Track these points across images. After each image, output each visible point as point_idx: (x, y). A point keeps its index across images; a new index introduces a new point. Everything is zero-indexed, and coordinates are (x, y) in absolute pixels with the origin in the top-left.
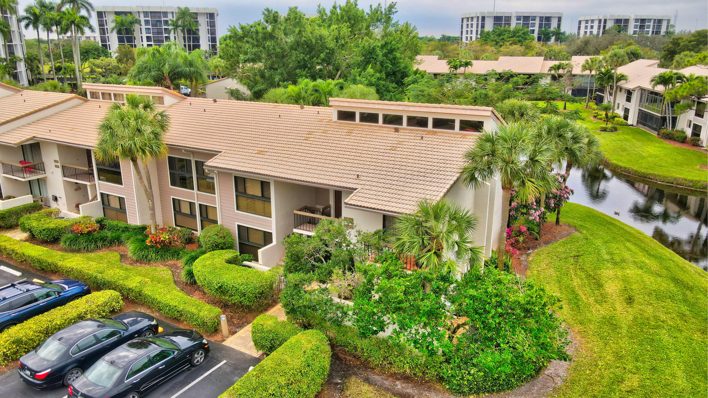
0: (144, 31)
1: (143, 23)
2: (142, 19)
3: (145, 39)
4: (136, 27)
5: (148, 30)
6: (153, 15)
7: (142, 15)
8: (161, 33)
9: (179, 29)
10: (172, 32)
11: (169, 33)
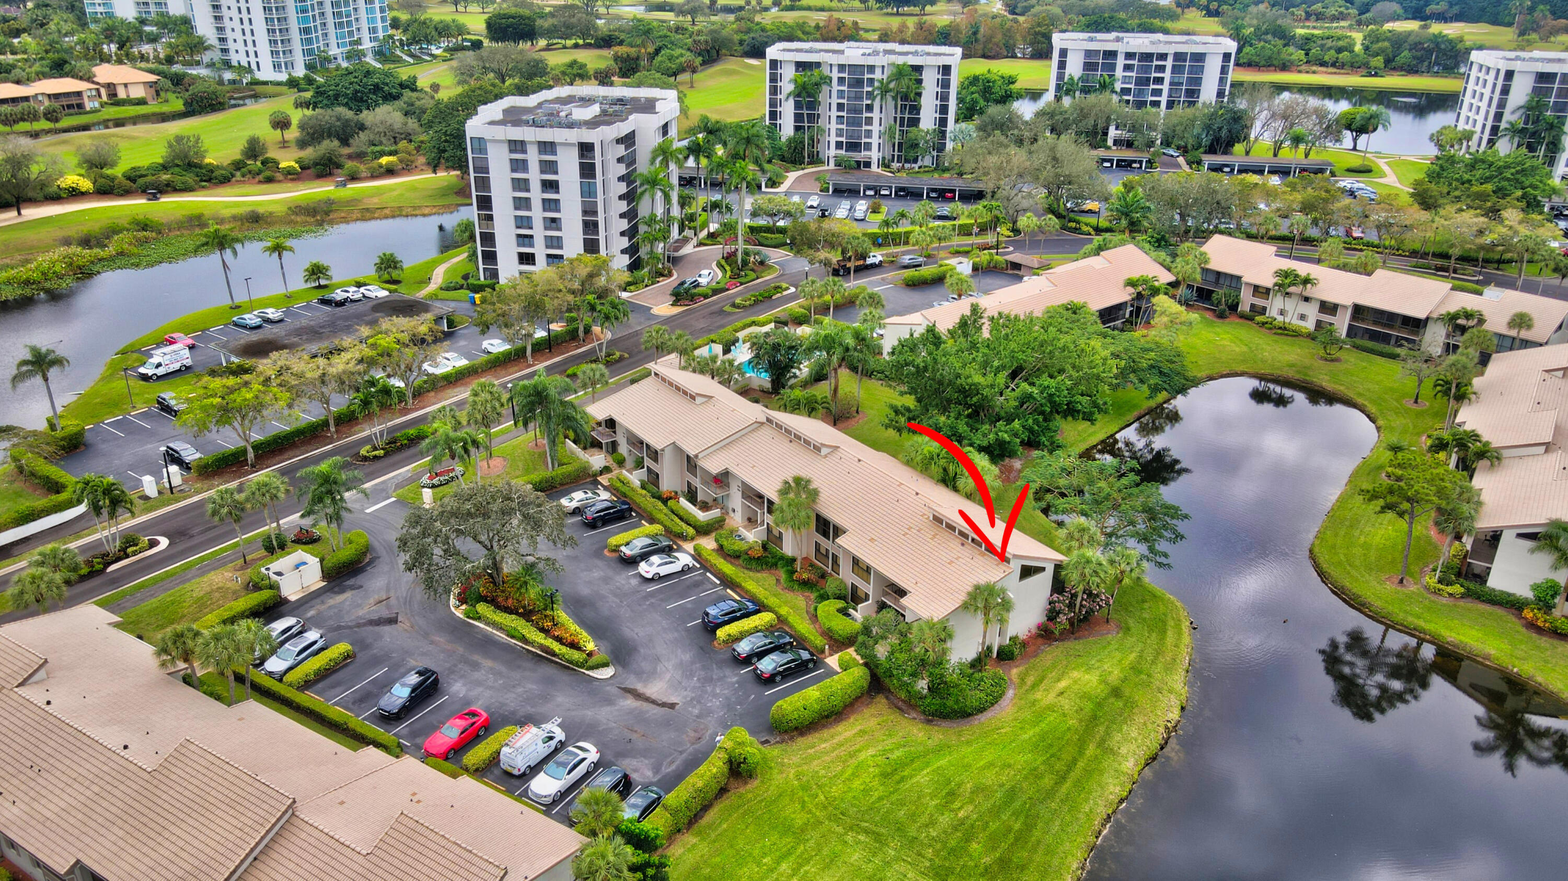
0: (834, 94)
1: (835, 81)
2: (835, 75)
3: (834, 107)
4: (825, 88)
5: (841, 94)
6: (852, 69)
7: (835, 69)
8: (861, 99)
9: (889, 97)
10: (878, 98)
11: (873, 100)
